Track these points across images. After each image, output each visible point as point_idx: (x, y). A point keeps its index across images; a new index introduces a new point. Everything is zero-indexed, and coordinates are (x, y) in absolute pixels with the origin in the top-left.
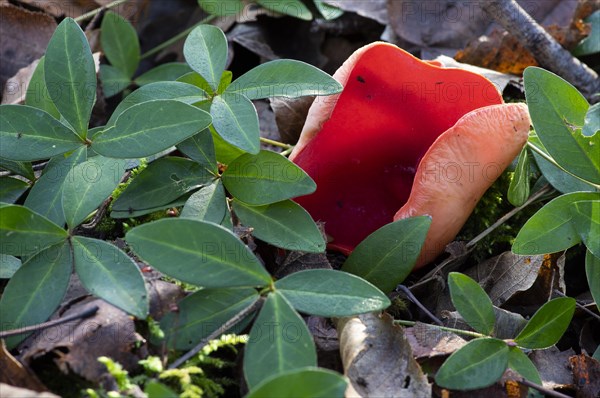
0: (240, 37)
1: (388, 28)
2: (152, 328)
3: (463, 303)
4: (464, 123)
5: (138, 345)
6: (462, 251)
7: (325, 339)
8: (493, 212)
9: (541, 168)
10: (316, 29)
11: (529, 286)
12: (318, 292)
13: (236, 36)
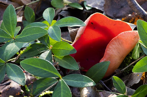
0: (63, 14)
1: (104, 12)
2: (26, 89)
3: (117, 85)
4: (120, 36)
5: (22, 93)
6: (119, 72)
7: (77, 94)
8: (129, 62)
9: (143, 50)
10: (84, 12)
11: (138, 82)
12: (75, 80)
13: (61, 13)
